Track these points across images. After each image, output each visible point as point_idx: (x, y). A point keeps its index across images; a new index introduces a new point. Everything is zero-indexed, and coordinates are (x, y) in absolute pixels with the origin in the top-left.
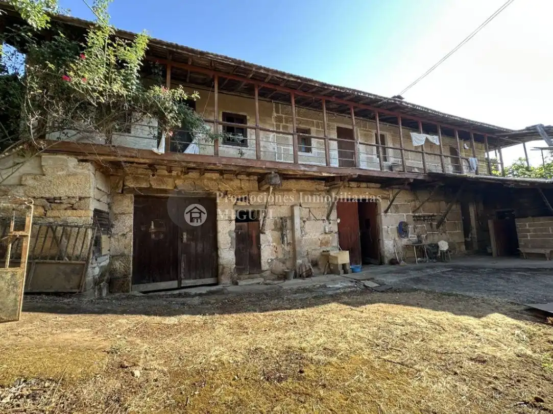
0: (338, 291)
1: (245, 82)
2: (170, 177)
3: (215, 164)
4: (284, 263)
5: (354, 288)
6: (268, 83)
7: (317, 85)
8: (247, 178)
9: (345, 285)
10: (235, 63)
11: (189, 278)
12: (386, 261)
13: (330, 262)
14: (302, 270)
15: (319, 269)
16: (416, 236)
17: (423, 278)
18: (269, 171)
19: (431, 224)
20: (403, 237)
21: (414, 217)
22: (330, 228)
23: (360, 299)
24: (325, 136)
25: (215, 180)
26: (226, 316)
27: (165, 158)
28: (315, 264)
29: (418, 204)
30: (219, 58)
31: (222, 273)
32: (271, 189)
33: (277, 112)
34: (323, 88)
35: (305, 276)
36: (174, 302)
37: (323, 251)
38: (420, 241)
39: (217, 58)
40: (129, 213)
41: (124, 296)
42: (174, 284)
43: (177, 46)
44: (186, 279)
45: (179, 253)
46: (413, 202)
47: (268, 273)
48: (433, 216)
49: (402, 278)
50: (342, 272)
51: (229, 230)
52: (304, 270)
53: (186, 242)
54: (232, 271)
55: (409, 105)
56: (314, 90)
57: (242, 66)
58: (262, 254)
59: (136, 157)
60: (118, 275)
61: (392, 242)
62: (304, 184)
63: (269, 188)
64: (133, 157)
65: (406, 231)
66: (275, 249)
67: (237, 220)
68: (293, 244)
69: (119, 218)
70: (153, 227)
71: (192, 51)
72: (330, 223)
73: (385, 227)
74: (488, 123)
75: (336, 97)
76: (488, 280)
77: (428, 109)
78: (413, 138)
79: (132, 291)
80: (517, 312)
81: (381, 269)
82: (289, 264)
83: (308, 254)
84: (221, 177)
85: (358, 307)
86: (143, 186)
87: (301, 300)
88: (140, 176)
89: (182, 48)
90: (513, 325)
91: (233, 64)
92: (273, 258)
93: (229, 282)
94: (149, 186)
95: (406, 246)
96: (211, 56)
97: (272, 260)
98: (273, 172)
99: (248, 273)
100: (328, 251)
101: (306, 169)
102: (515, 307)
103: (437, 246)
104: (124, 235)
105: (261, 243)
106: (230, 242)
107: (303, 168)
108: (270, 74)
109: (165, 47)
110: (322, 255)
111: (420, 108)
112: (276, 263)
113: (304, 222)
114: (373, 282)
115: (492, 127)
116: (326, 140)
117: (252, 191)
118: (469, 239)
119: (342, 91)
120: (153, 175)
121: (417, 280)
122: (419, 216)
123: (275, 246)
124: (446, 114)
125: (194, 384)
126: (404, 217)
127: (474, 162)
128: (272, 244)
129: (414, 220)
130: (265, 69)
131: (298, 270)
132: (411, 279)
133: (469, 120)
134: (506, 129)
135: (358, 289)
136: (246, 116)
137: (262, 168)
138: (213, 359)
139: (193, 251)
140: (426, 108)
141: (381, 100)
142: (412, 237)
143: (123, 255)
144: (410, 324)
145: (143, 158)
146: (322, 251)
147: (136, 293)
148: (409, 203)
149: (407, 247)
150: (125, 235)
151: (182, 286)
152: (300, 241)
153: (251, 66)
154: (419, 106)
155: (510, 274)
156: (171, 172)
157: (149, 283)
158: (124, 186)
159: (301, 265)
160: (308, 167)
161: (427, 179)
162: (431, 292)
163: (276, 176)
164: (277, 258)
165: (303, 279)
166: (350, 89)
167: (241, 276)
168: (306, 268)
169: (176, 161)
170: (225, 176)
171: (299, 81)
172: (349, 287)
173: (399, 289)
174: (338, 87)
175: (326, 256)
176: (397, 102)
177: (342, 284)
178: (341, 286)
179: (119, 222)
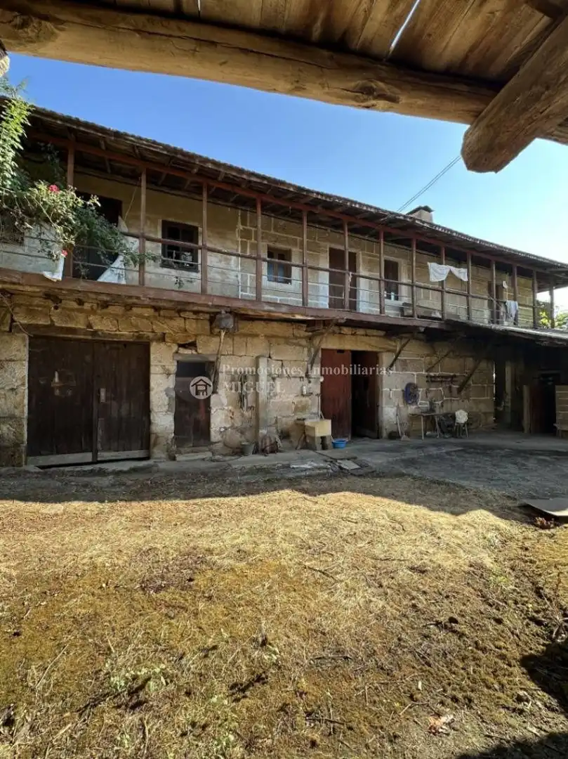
0: (304, 474)
1: (190, 180)
2: (81, 311)
3: (138, 298)
4: (242, 433)
5: (325, 471)
6: (223, 182)
7: (292, 189)
8: (194, 317)
9: (315, 465)
10: (168, 152)
11: (109, 450)
12: (385, 434)
13: (307, 433)
14: (266, 444)
15: (291, 442)
16: (428, 402)
17: (419, 460)
18: (218, 310)
19: (450, 387)
20: (410, 404)
21: (427, 377)
22: (310, 388)
23: (325, 484)
24: (303, 263)
25: (147, 318)
26: (134, 504)
27: (63, 287)
28: (285, 435)
29: (434, 359)
30: (145, 142)
31: (155, 444)
32: (223, 334)
33: (244, 223)
34: (300, 194)
35: (268, 451)
36: (73, 483)
37: (298, 419)
38: (432, 410)
39: (141, 142)
40: (21, 360)
41: (13, 472)
42: (88, 457)
43: (77, 122)
44: (104, 450)
45: (95, 416)
46: (428, 358)
47: (220, 445)
48: (455, 376)
49: (390, 459)
50: (319, 446)
51: (166, 387)
52: (268, 444)
53: (104, 401)
54: (169, 442)
55: (425, 225)
56: (290, 196)
57: (179, 156)
58: (212, 421)
59: (19, 284)
60: (6, 444)
61: (394, 410)
62: (276, 328)
63: (220, 332)
64: (14, 283)
65: (416, 396)
66: (231, 415)
67: (178, 375)
68: (255, 409)
69: (6, 366)
70: (56, 380)
71: (103, 130)
72: (310, 382)
73: (385, 389)
74: (536, 254)
75: (323, 207)
76: (498, 465)
77: (452, 231)
78: (431, 271)
79: (26, 464)
80: (509, 508)
81: (375, 444)
82: (248, 435)
83: (276, 422)
84: (157, 314)
85: (315, 496)
86: (41, 323)
87: (248, 484)
88: (36, 308)
89: (86, 125)
90: (493, 526)
91: (165, 152)
92: (228, 426)
93: (163, 456)
94: (49, 323)
95: (413, 415)
96: (132, 139)
97: (226, 429)
98: (223, 312)
99: (191, 445)
100: (304, 419)
101: (272, 308)
102: (509, 503)
103: (454, 417)
104: (12, 390)
105: (211, 406)
106: (166, 403)
107: (267, 308)
108: (221, 170)
109: (59, 122)
110: (297, 424)
111: (440, 230)
112: (231, 433)
113: (274, 379)
114: (355, 462)
115: (540, 260)
116: (304, 268)
117: (200, 335)
118: (501, 409)
119: (328, 200)
120: (56, 308)
121: (411, 462)
122: (435, 377)
123: (230, 411)
124: (477, 240)
125: (45, 593)
126: (413, 376)
127: (513, 307)
128: (226, 408)
129: (427, 381)
130: (214, 162)
131: (260, 443)
132: (403, 461)
133: (510, 249)
134: (562, 264)
135: (331, 471)
136: (197, 228)
137: (207, 306)
138: (85, 561)
139: (115, 414)
140: (449, 230)
141: (385, 216)
142: (423, 404)
143: (12, 417)
144: (367, 521)
145: (31, 286)
146: (296, 417)
147: (32, 468)
148: (423, 359)
149: (414, 417)
150: (15, 389)
151: (99, 459)
152: (266, 405)
153: (193, 156)
154: (439, 227)
155: (528, 458)
156: (83, 305)
157: (52, 454)
158: (13, 321)
159: (264, 437)
160: (274, 307)
161: (444, 327)
162: (421, 479)
163: (227, 318)
164: (232, 427)
165: (266, 456)
166: (339, 198)
167: (180, 449)
168: (271, 441)
169: (80, 292)
170: (162, 313)
171: (265, 182)
172: (319, 468)
173: (383, 473)
174: (322, 194)
175: (300, 425)
176: (408, 220)
177: (312, 463)
178: (309, 467)
179: (5, 372)
